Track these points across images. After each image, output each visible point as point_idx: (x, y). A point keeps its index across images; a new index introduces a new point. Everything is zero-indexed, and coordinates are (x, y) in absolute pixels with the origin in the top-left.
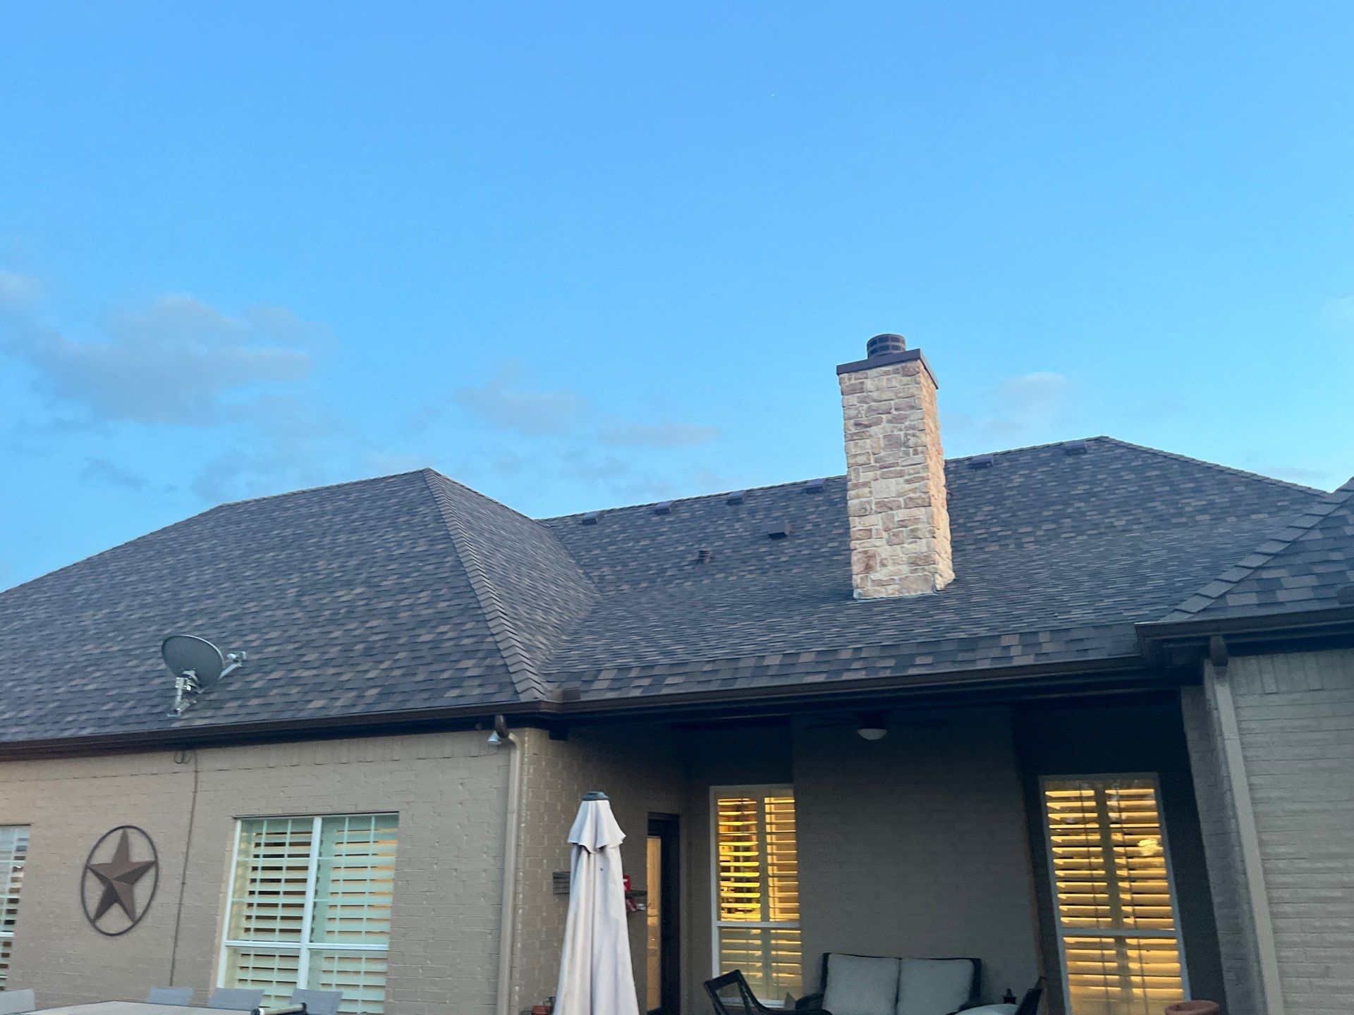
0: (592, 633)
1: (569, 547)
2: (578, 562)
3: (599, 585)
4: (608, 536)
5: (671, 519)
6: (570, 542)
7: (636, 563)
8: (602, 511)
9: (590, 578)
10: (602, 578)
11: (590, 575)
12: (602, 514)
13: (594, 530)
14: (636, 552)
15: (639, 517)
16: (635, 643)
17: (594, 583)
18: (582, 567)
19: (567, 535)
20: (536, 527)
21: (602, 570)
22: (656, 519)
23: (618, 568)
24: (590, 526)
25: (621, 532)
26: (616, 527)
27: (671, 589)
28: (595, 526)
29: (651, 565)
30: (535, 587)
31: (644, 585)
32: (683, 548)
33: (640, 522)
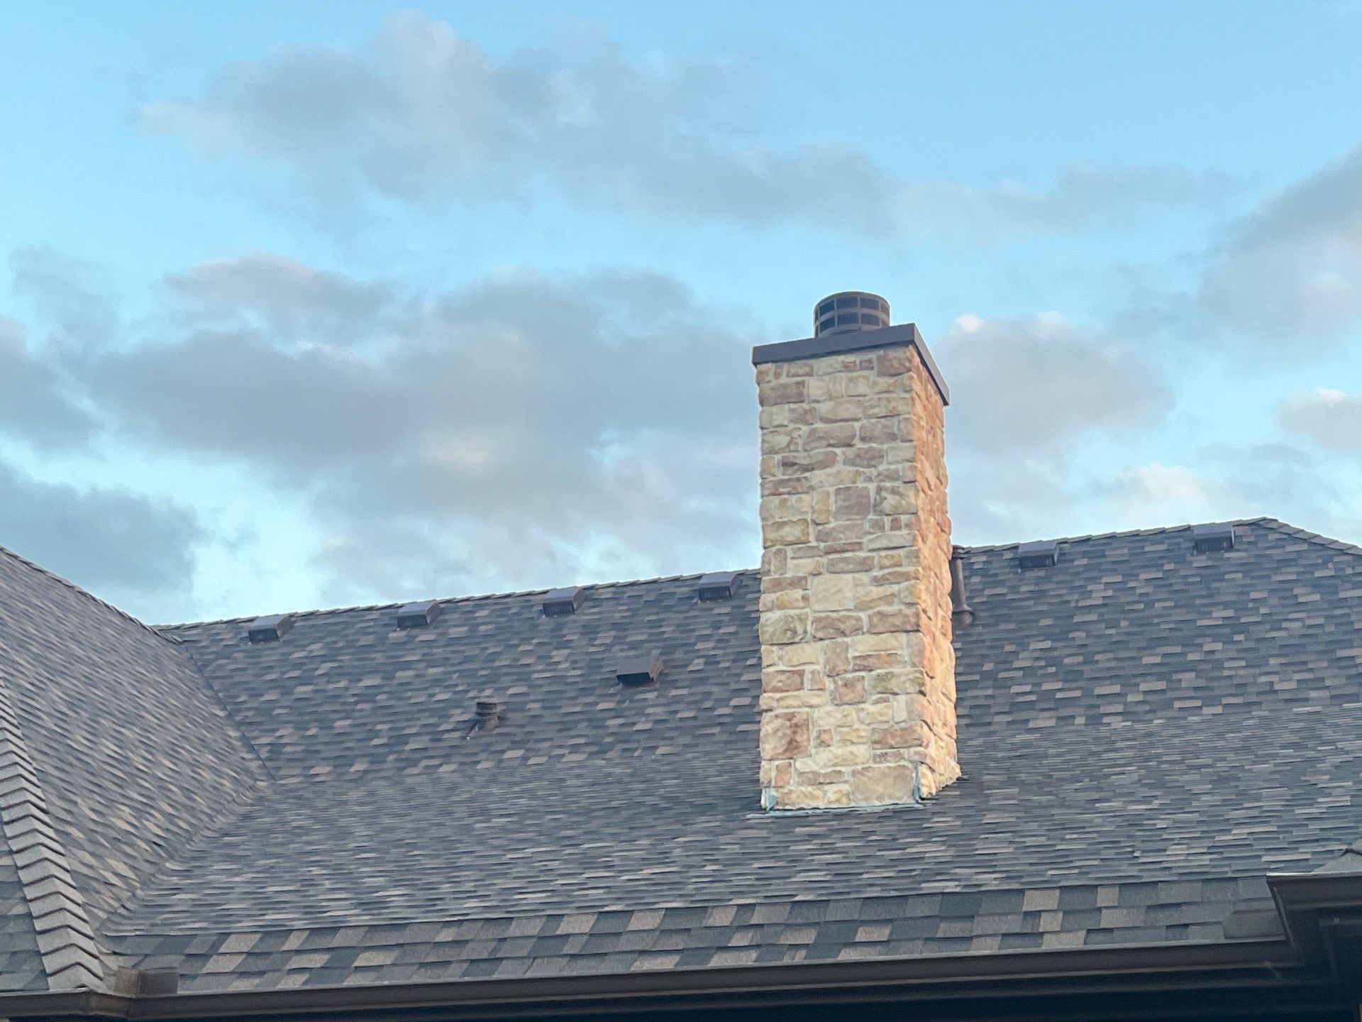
0: (231, 858)
1: (217, 685)
2: (230, 716)
3: (268, 764)
4: (297, 666)
5: (430, 637)
6: (218, 674)
7: (348, 722)
8: (291, 616)
9: (252, 749)
10: (276, 749)
11: (253, 742)
12: (289, 622)
13: (271, 653)
14: (352, 700)
15: (364, 632)
16: (310, 882)
17: (259, 758)
18: (238, 726)
19: (215, 660)
20: (152, 641)
21: (278, 734)
22: (397, 635)
23: (313, 731)
24: (261, 645)
25: (324, 659)
26: (316, 648)
27: (414, 777)
28: (274, 644)
29: (379, 727)
30: (126, 761)
31: (359, 766)
32: (445, 696)
33: (366, 640)
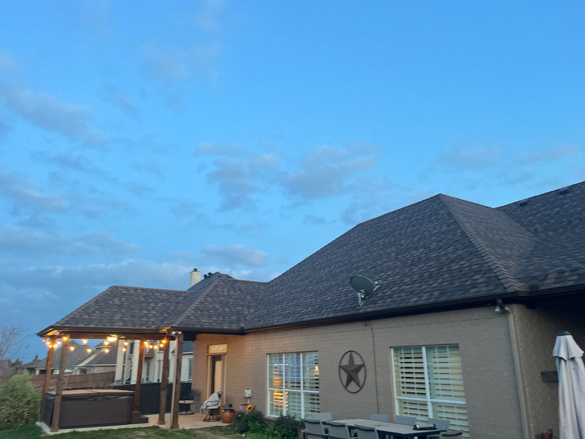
0: (537, 257)
1: (515, 218)
2: (521, 225)
3: (535, 234)
4: (535, 210)
5: (571, 195)
6: (515, 215)
7: (553, 221)
8: (530, 198)
9: (529, 231)
10: (536, 230)
11: (529, 230)
13: (527, 208)
14: (553, 215)
15: (551, 198)
16: (563, 259)
17: (532, 233)
18: (524, 226)
19: (512, 213)
20: (496, 211)
21: (535, 226)
22: (561, 197)
23: (545, 224)
24: (524, 207)
25: (542, 207)
26: (539, 205)
27: (577, 230)
28: (527, 206)
29: (564, 220)
30: (502, 239)
31: (561, 230)
32: (580, 209)
33: (552, 200)
